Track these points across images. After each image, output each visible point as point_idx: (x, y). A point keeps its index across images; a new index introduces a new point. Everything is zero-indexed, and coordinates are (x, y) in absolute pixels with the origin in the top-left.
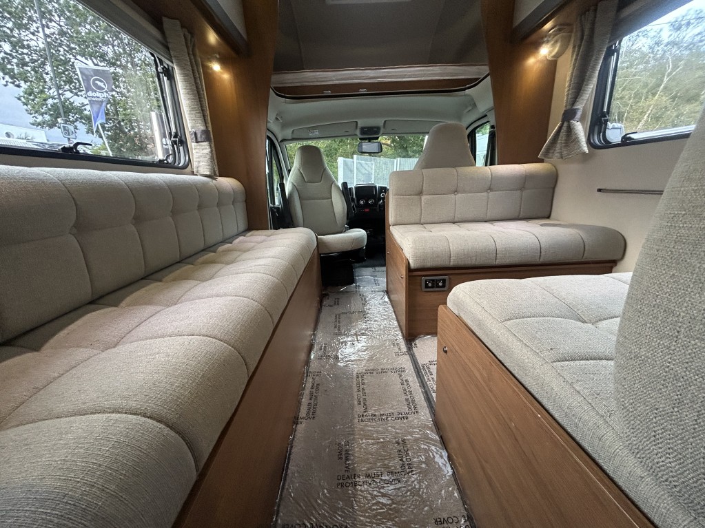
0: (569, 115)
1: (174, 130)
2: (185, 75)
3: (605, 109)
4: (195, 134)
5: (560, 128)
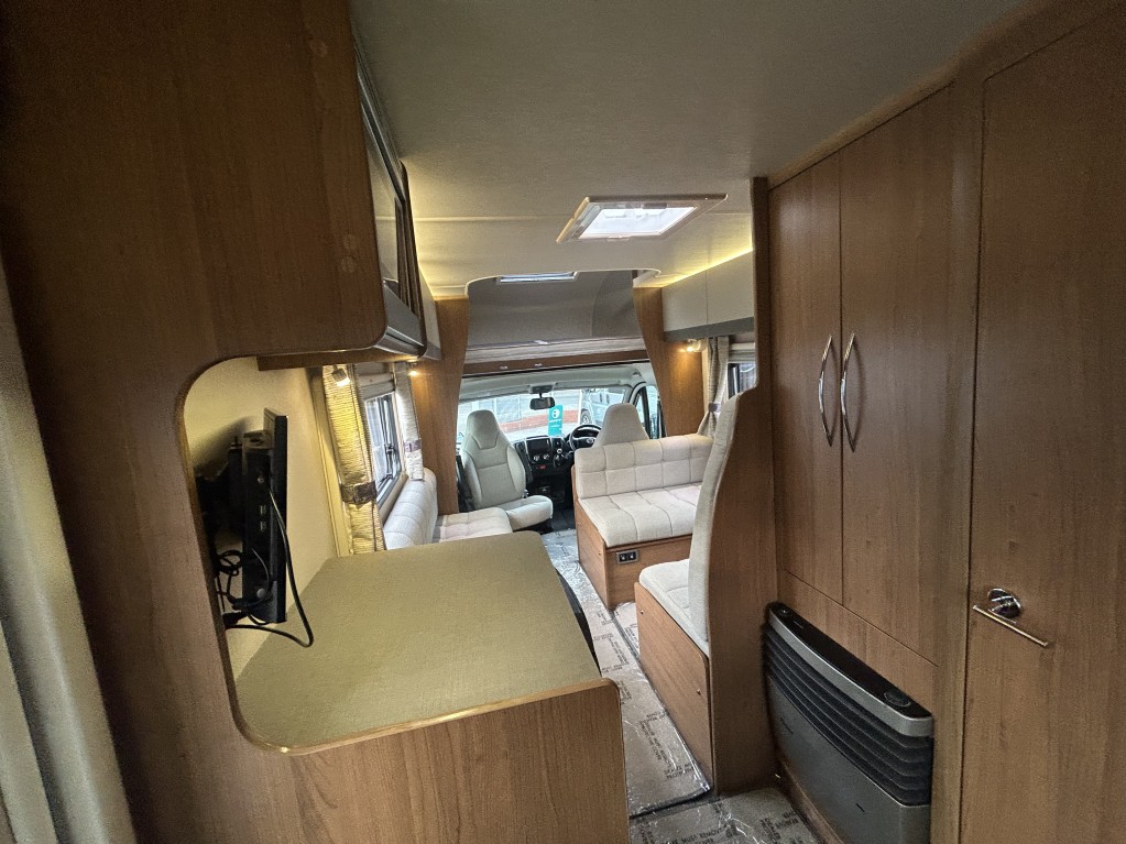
0: (713, 408)
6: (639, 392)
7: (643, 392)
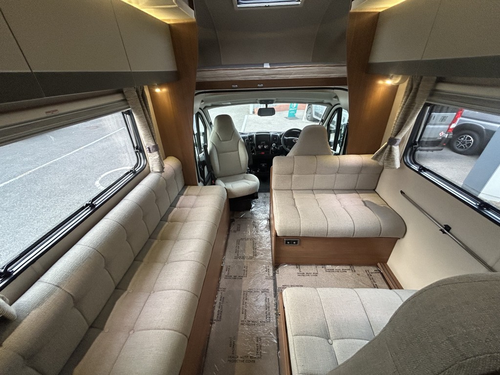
0: (392, 141)
1: (135, 145)
2: (140, 118)
3: (417, 140)
4: (149, 148)
5: (386, 147)
6: (336, 110)
7: (339, 111)
